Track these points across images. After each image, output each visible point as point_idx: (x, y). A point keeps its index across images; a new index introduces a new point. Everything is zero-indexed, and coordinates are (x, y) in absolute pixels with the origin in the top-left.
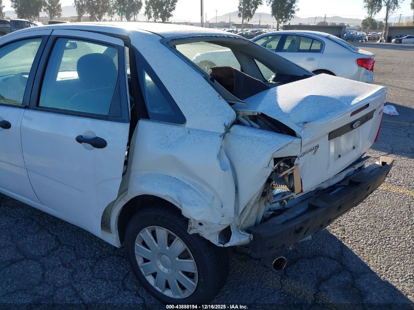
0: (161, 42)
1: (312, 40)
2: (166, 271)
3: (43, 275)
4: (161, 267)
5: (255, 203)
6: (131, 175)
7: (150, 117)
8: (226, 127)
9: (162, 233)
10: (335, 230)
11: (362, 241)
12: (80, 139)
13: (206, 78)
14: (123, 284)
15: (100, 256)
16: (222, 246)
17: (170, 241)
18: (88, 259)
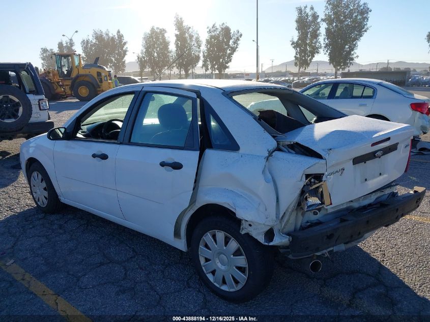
0: (223, 94)
1: (363, 87)
2: (223, 268)
3: (126, 274)
4: (219, 265)
5: (293, 211)
6: (199, 189)
7: (213, 147)
8: (269, 152)
9: (221, 235)
10: (375, 254)
11: (400, 263)
12: (163, 164)
13: (255, 118)
14: (188, 283)
15: (169, 264)
16: (267, 244)
17: (226, 243)
18: (159, 265)
